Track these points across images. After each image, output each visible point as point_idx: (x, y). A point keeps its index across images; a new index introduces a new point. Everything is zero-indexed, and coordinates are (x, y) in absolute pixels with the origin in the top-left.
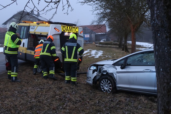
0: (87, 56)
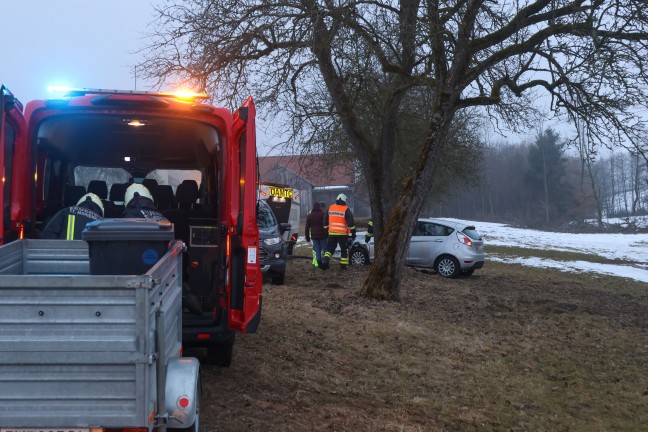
0: (301, 248)
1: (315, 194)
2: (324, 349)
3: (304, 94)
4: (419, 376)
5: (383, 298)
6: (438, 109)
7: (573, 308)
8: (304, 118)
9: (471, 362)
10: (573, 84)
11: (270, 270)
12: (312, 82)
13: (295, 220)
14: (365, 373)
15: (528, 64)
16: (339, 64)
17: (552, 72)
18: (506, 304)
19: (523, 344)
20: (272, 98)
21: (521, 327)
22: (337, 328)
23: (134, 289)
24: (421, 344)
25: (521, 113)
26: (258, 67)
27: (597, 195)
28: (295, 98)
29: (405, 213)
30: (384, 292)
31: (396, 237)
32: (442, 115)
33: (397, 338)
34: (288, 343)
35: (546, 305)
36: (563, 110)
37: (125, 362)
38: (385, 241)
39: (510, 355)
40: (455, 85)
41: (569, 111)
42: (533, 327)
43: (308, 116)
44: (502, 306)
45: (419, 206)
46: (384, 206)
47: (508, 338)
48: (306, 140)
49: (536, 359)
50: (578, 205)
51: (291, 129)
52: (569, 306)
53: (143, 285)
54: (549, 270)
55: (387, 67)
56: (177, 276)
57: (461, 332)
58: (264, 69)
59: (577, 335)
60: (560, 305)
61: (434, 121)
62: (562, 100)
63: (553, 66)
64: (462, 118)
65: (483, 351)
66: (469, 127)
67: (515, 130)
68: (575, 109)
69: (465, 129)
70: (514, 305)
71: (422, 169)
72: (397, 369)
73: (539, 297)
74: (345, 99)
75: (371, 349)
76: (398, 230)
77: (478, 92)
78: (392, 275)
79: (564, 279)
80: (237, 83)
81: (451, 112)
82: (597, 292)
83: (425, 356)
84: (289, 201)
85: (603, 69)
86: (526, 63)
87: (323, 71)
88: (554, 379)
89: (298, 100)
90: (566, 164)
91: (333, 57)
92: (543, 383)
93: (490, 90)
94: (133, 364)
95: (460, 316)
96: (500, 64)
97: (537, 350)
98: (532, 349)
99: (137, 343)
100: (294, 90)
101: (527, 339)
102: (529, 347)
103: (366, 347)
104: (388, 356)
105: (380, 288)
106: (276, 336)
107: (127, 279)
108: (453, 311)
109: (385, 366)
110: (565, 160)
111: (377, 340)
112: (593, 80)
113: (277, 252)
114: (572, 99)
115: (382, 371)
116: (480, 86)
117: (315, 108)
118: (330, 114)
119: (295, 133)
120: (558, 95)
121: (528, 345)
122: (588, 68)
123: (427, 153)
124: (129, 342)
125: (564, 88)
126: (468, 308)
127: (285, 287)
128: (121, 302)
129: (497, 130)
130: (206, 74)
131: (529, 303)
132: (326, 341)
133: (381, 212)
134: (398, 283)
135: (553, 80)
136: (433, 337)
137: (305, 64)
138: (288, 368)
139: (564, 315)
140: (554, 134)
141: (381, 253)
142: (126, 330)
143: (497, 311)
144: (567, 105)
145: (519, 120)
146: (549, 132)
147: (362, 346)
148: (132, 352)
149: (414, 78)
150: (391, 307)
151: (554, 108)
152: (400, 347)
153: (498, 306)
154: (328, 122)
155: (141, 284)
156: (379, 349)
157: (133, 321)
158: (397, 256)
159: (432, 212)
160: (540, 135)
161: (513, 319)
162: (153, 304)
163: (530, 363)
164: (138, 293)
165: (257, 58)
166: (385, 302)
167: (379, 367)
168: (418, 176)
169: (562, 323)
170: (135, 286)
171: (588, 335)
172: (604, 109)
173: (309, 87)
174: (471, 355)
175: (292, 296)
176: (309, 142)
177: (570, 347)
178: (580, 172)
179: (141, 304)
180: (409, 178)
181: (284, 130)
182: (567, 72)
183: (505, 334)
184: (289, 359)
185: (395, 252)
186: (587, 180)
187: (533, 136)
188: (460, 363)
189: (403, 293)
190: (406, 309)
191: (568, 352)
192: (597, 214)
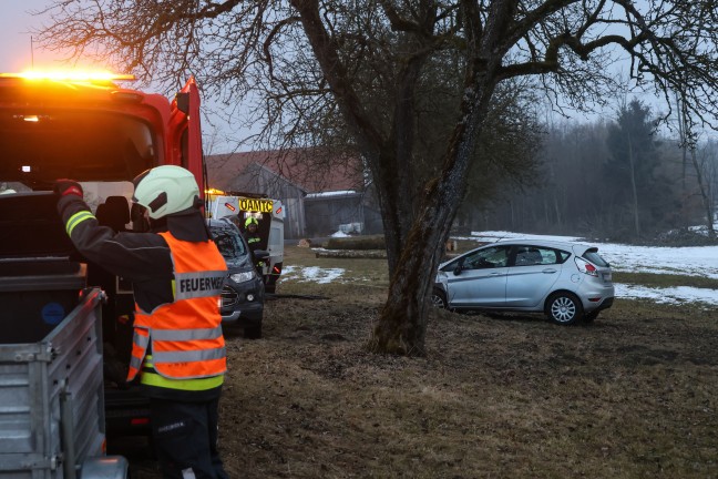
0: (291, 282)
1: (309, 204)
2: (317, 431)
3: (283, 65)
4: (451, 465)
5: (401, 353)
6: (471, 81)
7: (672, 355)
8: (283, 100)
9: (526, 442)
10: (662, 41)
11: (241, 318)
12: (292, 47)
13: (277, 243)
14: (373, 463)
15: (597, 12)
16: (332, 21)
17: (630, 23)
18: (577, 354)
19: (599, 412)
20: (237, 72)
21: (598, 387)
22: (335, 399)
23: (25, 363)
24: (455, 417)
25: (589, 83)
26: (215, 29)
27: (706, 192)
28: (271, 70)
29: (429, 231)
30: (404, 345)
31: (418, 265)
32: (477, 90)
33: (420, 411)
34: (265, 424)
35: (633, 353)
36: (649, 76)
37: (17, 468)
38: (402, 272)
39: (581, 429)
40: (494, 47)
41: (657, 79)
42: (615, 386)
43: (291, 95)
44: (572, 358)
45: (448, 220)
46: (402, 221)
47: (578, 403)
48: (287, 130)
49: (617, 433)
50: (680, 206)
51: (266, 116)
52: (665, 352)
53: (39, 357)
54: (639, 302)
55: (397, 25)
56: (94, 339)
57: (511, 398)
58: (223, 33)
59: (676, 395)
60: (653, 353)
61: (466, 98)
62: (646, 63)
63: (632, 16)
64: (511, 91)
65: (542, 425)
66: (522, 103)
67: (580, 108)
68: (665, 75)
69: (515, 106)
70: (588, 355)
71: (451, 167)
72: (419, 456)
73: (624, 341)
74: (341, 70)
75: (383, 427)
76: (420, 256)
77: (529, 54)
78: (414, 320)
79: (660, 314)
80: (186, 52)
81: (490, 86)
82: (706, 331)
83: (461, 434)
84: (267, 216)
85: (701, 18)
86: (593, 11)
87: (308, 31)
88: (643, 460)
89: (274, 74)
90: (660, 148)
91: (322, 11)
92: (627, 468)
93: (544, 51)
94: (28, 471)
95: (511, 374)
96: (558, 14)
97: (619, 420)
98: (613, 419)
99: (33, 440)
100: (269, 60)
101: (605, 404)
102: (609, 415)
103: (376, 425)
104: (407, 437)
105: (397, 338)
106: (247, 415)
107: (15, 349)
108: (501, 367)
109: (403, 452)
110: (659, 144)
111: (392, 414)
112: (689, 33)
113: (249, 292)
114: (660, 61)
115: (399, 459)
116: (532, 46)
117: (300, 83)
118: (321, 91)
119: (272, 122)
120: (640, 56)
121: (606, 413)
122: (680, 17)
123: (457, 144)
124: (21, 440)
125: (649, 46)
126: (523, 362)
127: (263, 342)
128: (9, 382)
129: (556, 108)
130: (142, 41)
131: (609, 351)
132: (319, 418)
133: (398, 230)
134: (421, 330)
135: (633, 35)
136: (472, 408)
137: (283, 23)
138: (264, 460)
139: (658, 367)
140: (643, 107)
141: (397, 289)
142: (17, 422)
143: (564, 364)
144: (653, 69)
145: (586, 94)
146: (635, 104)
147: (370, 423)
148: (26, 454)
149: (436, 38)
150: (413, 365)
151: (635, 74)
152: (424, 424)
153: (566, 357)
154: (318, 103)
155: (35, 355)
156: (395, 427)
157: (26, 409)
158: (420, 292)
159: (475, 224)
160: (623, 109)
161: (587, 375)
162: (56, 382)
163: (609, 439)
164: (31, 369)
165: (213, 15)
166: (405, 358)
167: (394, 453)
168: (446, 178)
169: (655, 378)
170: (27, 359)
171: (692, 395)
172: (706, 74)
173: (291, 56)
174: (526, 431)
175: (272, 354)
176: (293, 132)
177: (666, 413)
178: (681, 160)
179: (36, 384)
180: (432, 181)
181: (255, 117)
182: (652, 23)
183: (575, 398)
184: (267, 447)
185: (417, 286)
186: (690, 170)
187: (614, 112)
188: (511, 444)
189: (431, 344)
190: (435, 368)
191: (664, 422)
192: (706, 218)
